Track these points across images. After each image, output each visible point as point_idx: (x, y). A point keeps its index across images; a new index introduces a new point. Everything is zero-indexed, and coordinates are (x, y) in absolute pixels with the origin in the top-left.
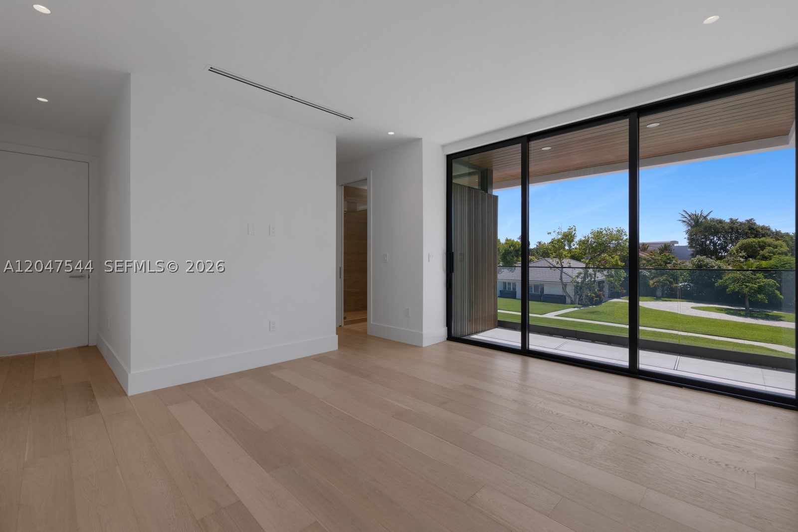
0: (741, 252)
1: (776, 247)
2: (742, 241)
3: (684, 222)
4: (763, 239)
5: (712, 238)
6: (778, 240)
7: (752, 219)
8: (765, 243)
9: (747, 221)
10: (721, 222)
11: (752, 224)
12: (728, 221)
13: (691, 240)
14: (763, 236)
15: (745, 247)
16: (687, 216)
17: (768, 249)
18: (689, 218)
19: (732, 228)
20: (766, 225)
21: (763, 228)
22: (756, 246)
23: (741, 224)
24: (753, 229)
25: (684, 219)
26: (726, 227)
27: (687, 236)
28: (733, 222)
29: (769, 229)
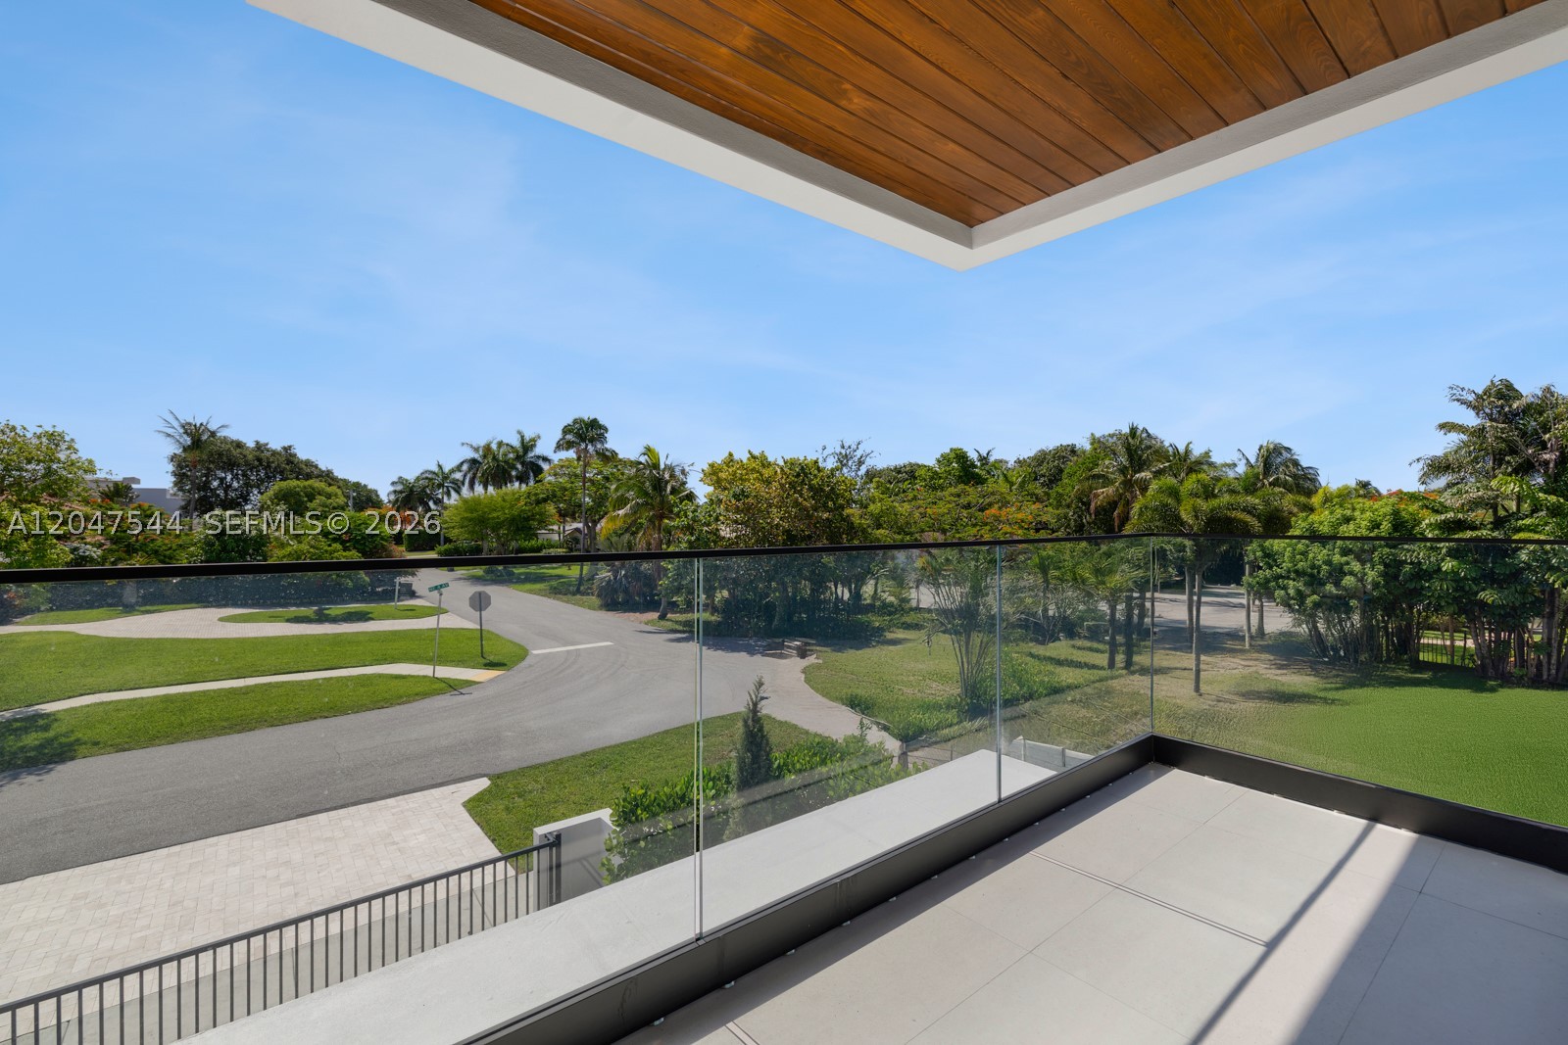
0: (278, 505)
1: (329, 496)
2: (278, 485)
3: (169, 435)
4: (310, 482)
5: (223, 475)
6: (330, 485)
7: (290, 447)
8: (313, 489)
9: (285, 449)
10: (239, 445)
11: (291, 455)
12: (251, 444)
13: (181, 477)
14: (308, 477)
15: (284, 496)
16: (176, 424)
17: (319, 499)
18: (182, 431)
19: (259, 460)
20: (313, 459)
21: (308, 463)
22: (302, 493)
23: (274, 453)
24: (292, 463)
25: (170, 431)
26: (250, 457)
27: (171, 468)
28: (259, 447)
29: (316, 467)
